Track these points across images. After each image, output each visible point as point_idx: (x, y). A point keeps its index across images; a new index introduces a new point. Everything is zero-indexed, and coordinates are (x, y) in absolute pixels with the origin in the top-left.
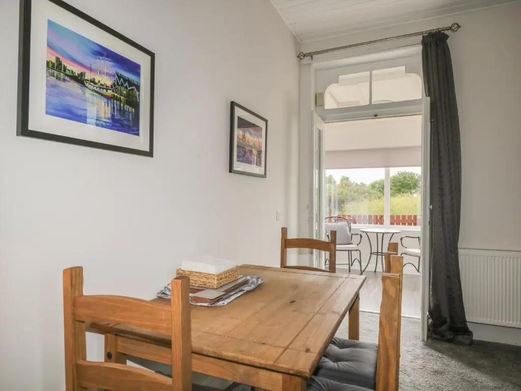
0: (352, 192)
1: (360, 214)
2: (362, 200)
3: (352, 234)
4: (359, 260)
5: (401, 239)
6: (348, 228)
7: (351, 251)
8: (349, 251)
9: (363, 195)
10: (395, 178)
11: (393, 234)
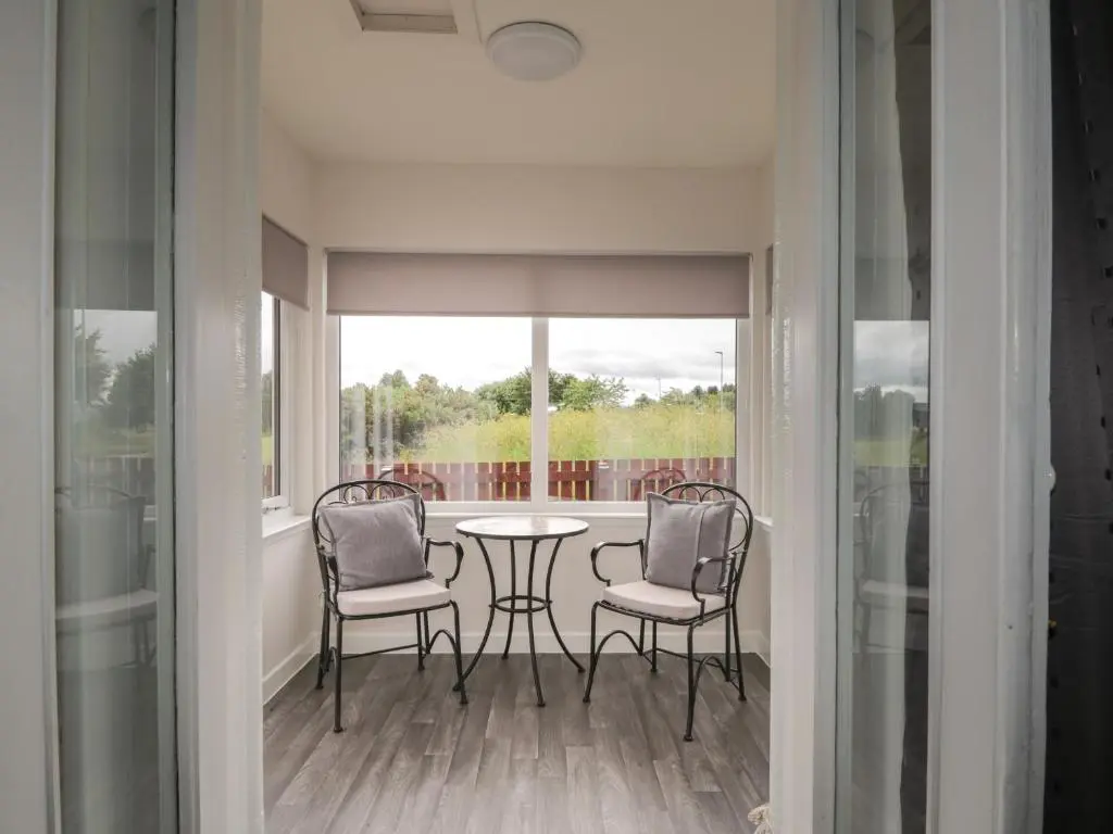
0: (440, 406)
1: (455, 461)
2: (462, 424)
3: (429, 543)
4: (454, 635)
5: (594, 554)
6: (413, 521)
7: (426, 610)
8: (417, 611)
9: (464, 412)
10: (521, 380)
11: (560, 537)
